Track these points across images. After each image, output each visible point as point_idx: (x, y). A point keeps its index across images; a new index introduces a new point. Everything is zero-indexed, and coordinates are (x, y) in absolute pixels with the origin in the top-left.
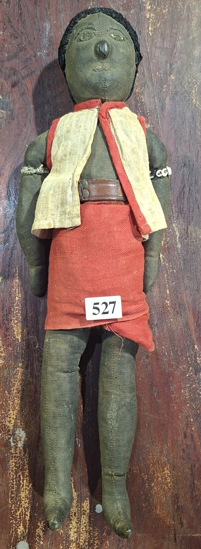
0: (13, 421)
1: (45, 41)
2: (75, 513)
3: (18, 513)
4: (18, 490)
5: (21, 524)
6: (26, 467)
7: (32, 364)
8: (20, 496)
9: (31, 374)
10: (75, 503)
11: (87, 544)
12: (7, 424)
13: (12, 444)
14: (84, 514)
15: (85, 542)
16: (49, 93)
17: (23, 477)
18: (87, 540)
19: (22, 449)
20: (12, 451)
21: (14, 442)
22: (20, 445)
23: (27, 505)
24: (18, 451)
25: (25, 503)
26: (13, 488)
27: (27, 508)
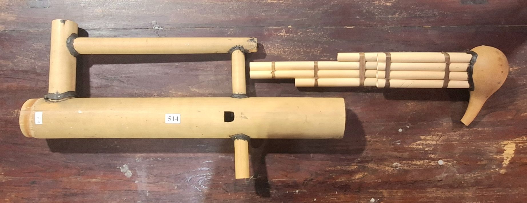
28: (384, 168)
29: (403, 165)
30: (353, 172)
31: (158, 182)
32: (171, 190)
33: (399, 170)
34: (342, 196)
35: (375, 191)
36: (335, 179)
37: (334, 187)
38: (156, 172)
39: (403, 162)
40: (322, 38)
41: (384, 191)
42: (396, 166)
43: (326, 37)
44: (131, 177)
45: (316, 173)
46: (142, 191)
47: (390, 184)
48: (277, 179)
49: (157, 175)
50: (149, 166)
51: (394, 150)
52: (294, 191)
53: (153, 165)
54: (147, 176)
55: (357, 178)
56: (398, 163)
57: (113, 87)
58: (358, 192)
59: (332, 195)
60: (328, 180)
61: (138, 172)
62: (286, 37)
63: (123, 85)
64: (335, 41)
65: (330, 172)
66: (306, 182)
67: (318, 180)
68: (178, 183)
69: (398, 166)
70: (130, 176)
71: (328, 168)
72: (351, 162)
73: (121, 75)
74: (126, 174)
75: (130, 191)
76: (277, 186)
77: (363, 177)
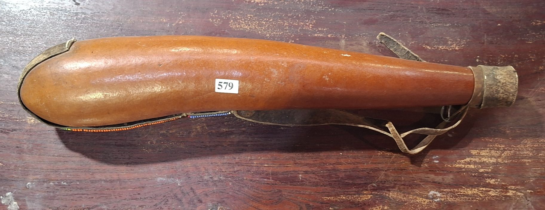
0: (424, 200)
1: (170, 180)
2: (479, 159)
3: (481, 195)
4: (467, 195)
5: (488, 193)
6: (452, 190)
7: (387, 187)
8: (471, 194)
9: (393, 187)
10: (473, 159)
11: (498, 152)
12: (426, 203)
13: (438, 200)
14: (479, 153)
15: (497, 153)
16: (206, 177)
17: (459, 192)
18: (495, 151)
19: (441, 194)
20: (443, 199)
21: (437, 198)
22: (439, 195)
23: (476, 190)
24: (443, 196)
25: (475, 191)
26: (466, 199)
27: (478, 189)
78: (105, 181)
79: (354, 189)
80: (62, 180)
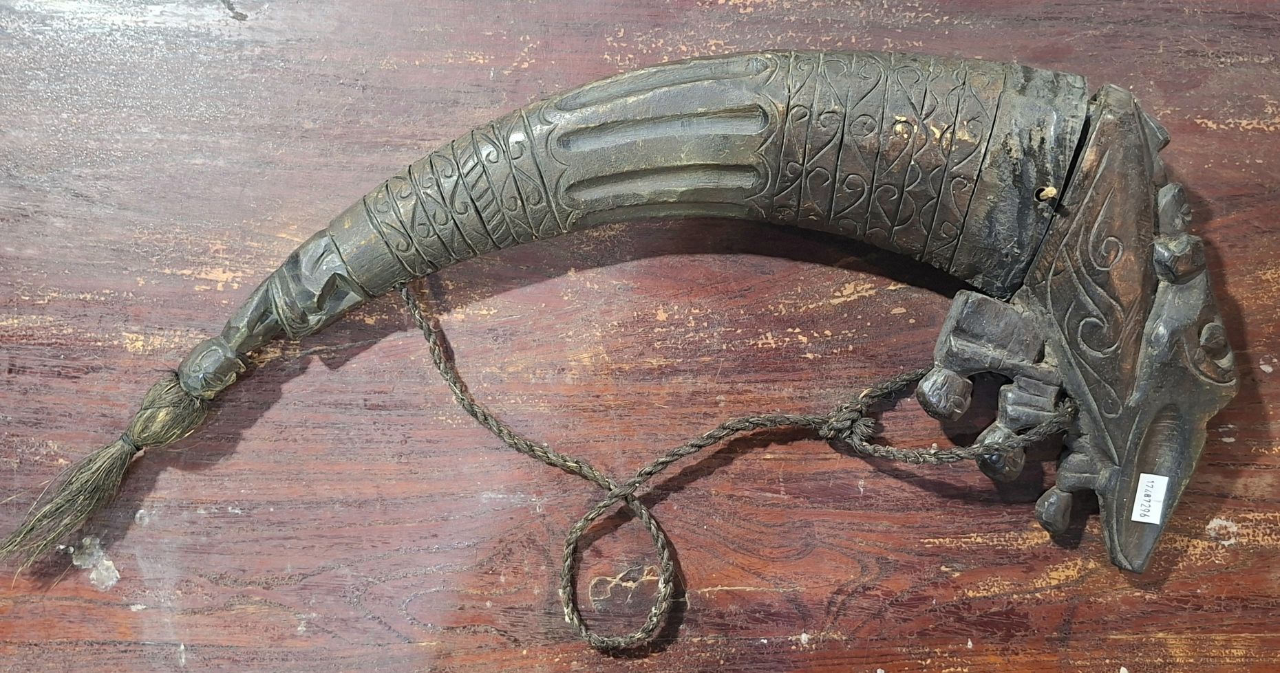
28: (1170, 539)
29: (1250, 531)
30: (1035, 556)
31: (228, 607)
32: (282, 638)
33: (1234, 551)
34: (992, 659)
35: (1131, 638)
36: (958, 587)
37: (960, 619)
38: (218, 563)
39: (1250, 516)
40: (897, 11)
41: (1171, 639)
42: (1222, 532)
43: (913, 9)
44: (115, 589)
45: (882, 561)
46: (161, 645)
47: (1199, 608)
48: (719, 588)
49: (222, 577)
50: (189, 540)
51: (1210, 465)
52: (794, 638)
53: (208, 534)
54: (184, 584)
55: (1054, 583)
56: (1227, 519)
57: (42, 218)
58: (1063, 641)
59: (953, 653)
60: (931, 591)
61: (143, 564)
62: (749, 10)
63: (83, 209)
64: (951, 24)
65: (940, 555)
66: (840, 598)
67: (888, 594)
68: (312, 609)
69: (1229, 532)
70: (112, 583)
71: (931, 542)
72: (1025, 517)
73: (75, 172)
74: (93, 575)
75: (110, 649)
76: (721, 616)
77: (1082, 579)
78: (345, 503)
79: (1007, 518)
80: (228, 502)
